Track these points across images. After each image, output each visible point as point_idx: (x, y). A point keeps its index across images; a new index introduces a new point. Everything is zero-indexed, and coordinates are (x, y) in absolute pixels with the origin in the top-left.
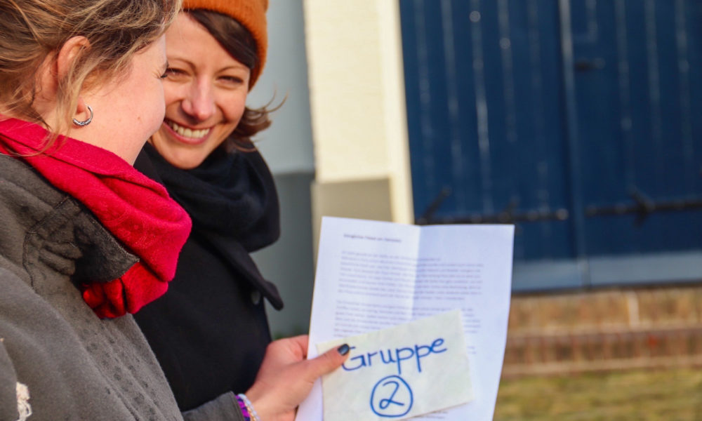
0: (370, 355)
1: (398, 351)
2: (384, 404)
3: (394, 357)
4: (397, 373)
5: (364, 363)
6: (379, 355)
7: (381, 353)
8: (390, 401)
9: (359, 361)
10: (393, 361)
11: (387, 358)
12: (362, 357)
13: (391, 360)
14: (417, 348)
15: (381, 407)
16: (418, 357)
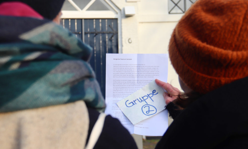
0: (134, 101)
1: (143, 98)
3: (143, 100)
4: (147, 104)
5: (133, 104)
6: (137, 100)
7: (137, 99)
8: (149, 111)
9: (132, 104)
11: (141, 101)
12: (132, 102)
13: (142, 101)
14: (148, 95)
15: (147, 113)
16: (150, 98)
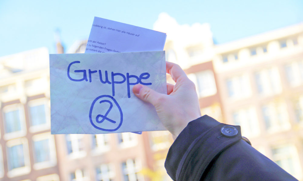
0: (90, 72)
1: (113, 75)
2: (100, 119)
3: (110, 80)
4: (112, 95)
6: (98, 73)
7: (100, 71)
8: (105, 117)
10: (110, 83)
11: (104, 80)
12: (84, 71)
13: (107, 81)
14: (129, 76)
15: (97, 121)
16: (129, 84)
